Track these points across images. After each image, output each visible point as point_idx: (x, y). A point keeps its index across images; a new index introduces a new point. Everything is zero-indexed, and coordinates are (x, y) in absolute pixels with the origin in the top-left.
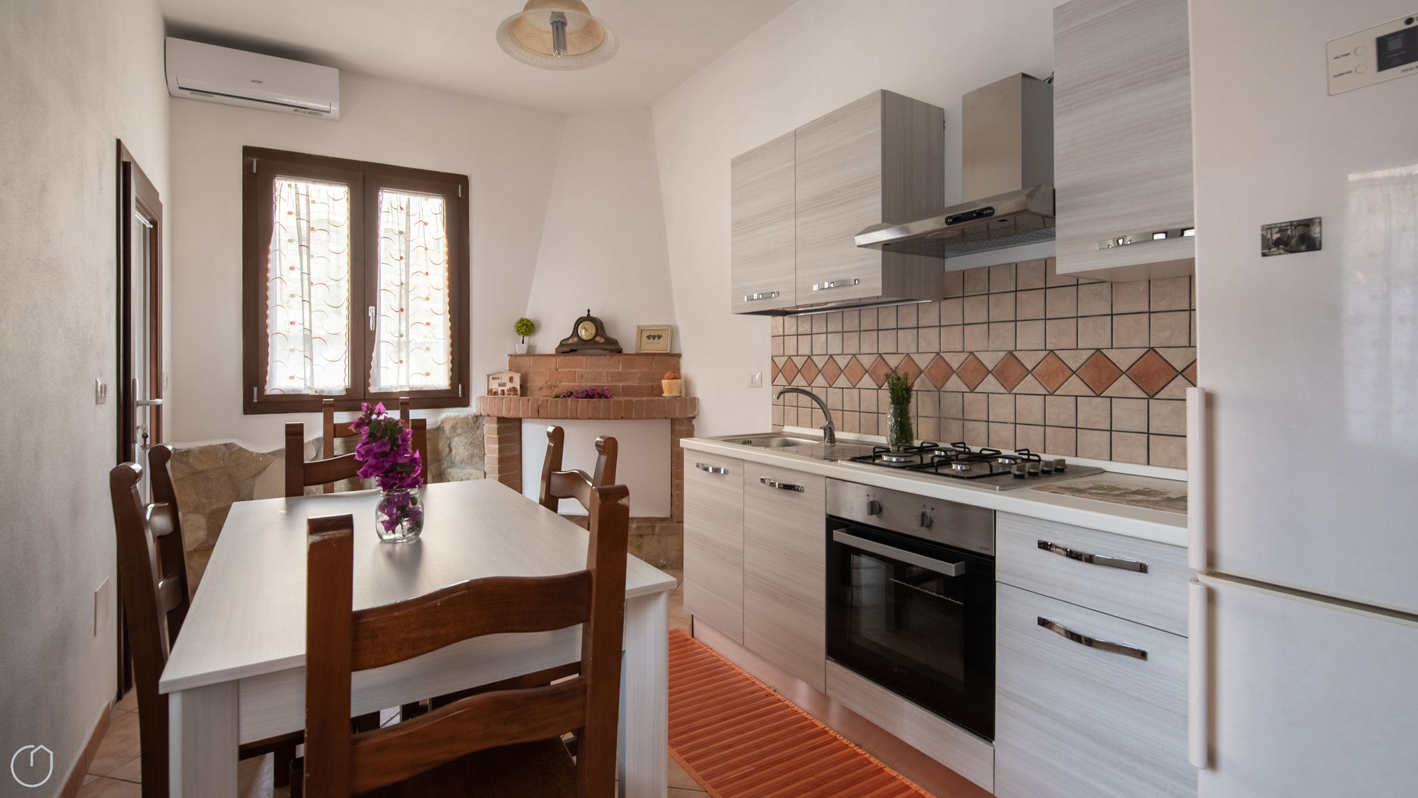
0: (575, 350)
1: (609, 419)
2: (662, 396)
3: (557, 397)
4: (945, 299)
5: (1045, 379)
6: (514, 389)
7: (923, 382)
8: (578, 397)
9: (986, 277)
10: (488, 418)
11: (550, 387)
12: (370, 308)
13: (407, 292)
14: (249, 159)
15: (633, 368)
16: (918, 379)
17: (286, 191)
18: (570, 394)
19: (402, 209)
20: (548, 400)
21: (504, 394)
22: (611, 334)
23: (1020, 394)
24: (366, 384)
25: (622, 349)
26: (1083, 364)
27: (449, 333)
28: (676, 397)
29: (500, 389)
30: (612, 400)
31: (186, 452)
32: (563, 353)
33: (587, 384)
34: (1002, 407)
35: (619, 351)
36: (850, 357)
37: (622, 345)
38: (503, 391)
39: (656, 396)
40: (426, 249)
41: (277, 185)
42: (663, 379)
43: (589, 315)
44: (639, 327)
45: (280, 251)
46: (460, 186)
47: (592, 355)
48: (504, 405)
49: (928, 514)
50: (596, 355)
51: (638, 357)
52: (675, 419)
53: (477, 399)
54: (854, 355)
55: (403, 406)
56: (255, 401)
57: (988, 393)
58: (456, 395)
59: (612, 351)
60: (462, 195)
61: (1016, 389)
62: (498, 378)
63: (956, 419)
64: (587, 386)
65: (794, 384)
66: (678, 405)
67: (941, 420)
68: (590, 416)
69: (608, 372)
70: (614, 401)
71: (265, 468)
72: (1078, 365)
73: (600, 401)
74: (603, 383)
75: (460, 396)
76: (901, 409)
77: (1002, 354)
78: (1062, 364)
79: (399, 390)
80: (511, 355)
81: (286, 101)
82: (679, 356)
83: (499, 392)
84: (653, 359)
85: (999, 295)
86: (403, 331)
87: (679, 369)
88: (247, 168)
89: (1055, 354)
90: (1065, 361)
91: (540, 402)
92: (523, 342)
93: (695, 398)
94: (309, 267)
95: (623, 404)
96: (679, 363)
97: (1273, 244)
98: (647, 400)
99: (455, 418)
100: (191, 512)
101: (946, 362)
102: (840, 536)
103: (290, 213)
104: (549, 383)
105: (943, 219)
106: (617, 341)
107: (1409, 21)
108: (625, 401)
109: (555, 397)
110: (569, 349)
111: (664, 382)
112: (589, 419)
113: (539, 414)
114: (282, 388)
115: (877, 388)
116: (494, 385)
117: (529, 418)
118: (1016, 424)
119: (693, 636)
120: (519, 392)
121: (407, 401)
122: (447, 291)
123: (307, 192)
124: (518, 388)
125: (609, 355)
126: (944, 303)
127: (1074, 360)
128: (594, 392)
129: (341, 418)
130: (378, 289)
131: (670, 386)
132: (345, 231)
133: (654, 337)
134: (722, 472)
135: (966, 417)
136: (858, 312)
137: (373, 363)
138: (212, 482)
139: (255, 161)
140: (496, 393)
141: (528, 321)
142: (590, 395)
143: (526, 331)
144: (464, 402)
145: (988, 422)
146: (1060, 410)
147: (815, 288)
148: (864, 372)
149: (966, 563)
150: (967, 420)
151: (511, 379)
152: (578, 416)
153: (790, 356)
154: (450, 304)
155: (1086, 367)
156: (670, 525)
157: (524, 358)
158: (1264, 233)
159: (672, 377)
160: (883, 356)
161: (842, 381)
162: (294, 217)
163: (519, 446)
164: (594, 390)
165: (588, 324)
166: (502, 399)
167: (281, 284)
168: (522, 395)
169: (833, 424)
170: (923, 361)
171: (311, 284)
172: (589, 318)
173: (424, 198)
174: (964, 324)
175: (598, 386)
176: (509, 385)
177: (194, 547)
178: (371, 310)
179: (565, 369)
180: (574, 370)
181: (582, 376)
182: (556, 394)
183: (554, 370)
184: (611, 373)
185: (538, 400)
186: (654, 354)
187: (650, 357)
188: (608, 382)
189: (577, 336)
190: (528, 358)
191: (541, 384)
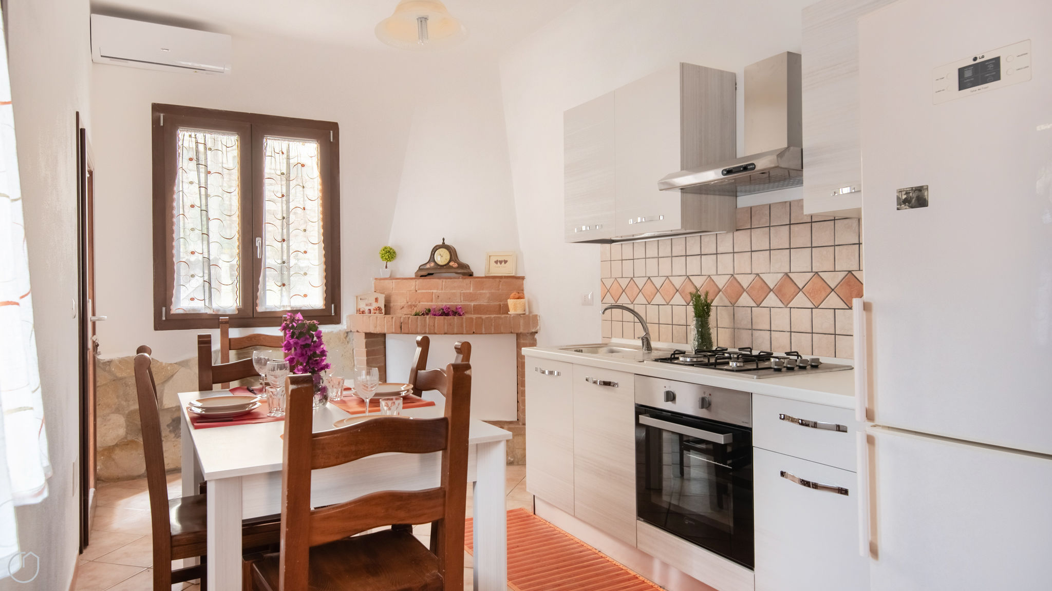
0: (432, 274)
1: (462, 334)
2: (508, 314)
4: (737, 230)
5: (812, 295)
6: (379, 308)
7: (721, 298)
8: (435, 315)
9: (768, 212)
10: (357, 333)
11: (411, 306)
12: (257, 239)
13: (288, 224)
14: (157, 114)
15: (483, 290)
16: (718, 296)
18: (428, 312)
19: (283, 153)
20: (409, 318)
21: (370, 313)
22: (463, 259)
23: (794, 308)
24: (254, 305)
25: (473, 273)
26: (839, 283)
27: (323, 259)
28: (520, 315)
29: (367, 309)
30: (464, 317)
31: (108, 362)
32: (421, 276)
33: (443, 304)
34: (781, 319)
35: (471, 275)
36: (665, 278)
37: (473, 269)
38: (370, 310)
39: (503, 314)
40: (303, 187)
41: (180, 136)
42: (509, 298)
43: (444, 243)
44: (487, 253)
45: (183, 192)
46: (331, 132)
47: (446, 278)
48: (372, 322)
49: (707, 400)
50: (450, 278)
51: (487, 280)
52: (521, 333)
53: (347, 317)
54: (668, 277)
56: (164, 318)
57: (770, 307)
58: (330, 314)
59: (464, 274)
60: (333, 139)
61: (790, 304)
62: (365, 299)
63: (746, 329)
64: (442, 305)
65: (620, 302)
66: (522, 322)
67: (735, 330)
68: (446, 331)
69: (461, 293)
70: (466, 318)
71: (172, 376)
72: (836, 284)
73: (454, 318)
74: (456, 302)
75: (333, 314)
76: (702, 321)
77: (780, 275)
78: (824, 283)
79: (282, 309)
80: (376, 279)
81: (188, 64)
82: (523, 278)
83: (367, 311)
84: (500, 281)
85: (777, 227)
86: (285, 258)
87: (522, 291)
88: (155, 122)
89: (819, 275)
90: (826, 281)
91: (402, 319)
92: (386, 267)
93: (537, 315)
94: (207, 205)
95: (474, 321)
96: (523, 284)
97: (903, 202)
98: (494, 317)
99: (329, 332)
100: (113, 413)
101: (738, 282)
102: (645, 420)
103: (191, 159)
104: (409, 303)
105: (720, 171)
106: (468, 266)
107: (975, 59)
108: (476, 318)
109: (415, 315)
110: (426, 273)
111: (510, 302)
112: (445, 334)
113: (401, 329)
114: (184, 308)
115: (686, 304)
116: (363, 306)
117: (393, 333)
118: (791, 332)
119: (534, 514)
120: (383, 311)
122: (321, 223)
123: (205, 141)
124: (383, 307)
125: (462, 278)
126: (736, 233)
127: (833, 280)
128: (449, 310)
129: (235, 333)
130: (264, 222)
131: (515, 305)
132: (235, 175)
133: (501, 262)
134: (556, 374)
135: (754, 327)
136: (670, 241)
137: (260, 287)
138: (130, 388)
139: (162, 115)
140: (363, 312)
141: (391, 249)
142: (446, 312)
143: (389, 257)
144: (336, 320)
145: (771, 331)
146: (823, 320)
147: (631, 222)
148: (676, 291)
149: (733, 435)
150: (754, 330)
151: (376, 300)
152: (436, 331)
153: (616, 278)
154: (324, 235)
155: (841, 285)
156: (517, 426)
157: (387, 281)
158: (898, 194)
159: (517, 296)
160: (690, 277)
161: (658, 299)
162: (194, 162)
163: (383, 358)
164: (449, 308)
165: (444, 251)
166: (369, 317)
167: (184, 220)
168: (385, 314)
169: (649, 335)
170: (721, 282)
171: (208, 219)
172: (444, 246)
173: (301, 143)
174: (752, 251)
175: (451, 305)
176: (375, 305)
177: (116, 442)
178: (258, 241)
179: (423, 291)
180: (432, 291)
181: (438, 296)
182: (416, 313)
183: (415, 291)
184: (464, 293)
185: (401, 317)
186: (501, 277)
187: (498, 280)
188: (461, 302)
189: (434, 261)
190: (391, 281)
191: (402, 304)
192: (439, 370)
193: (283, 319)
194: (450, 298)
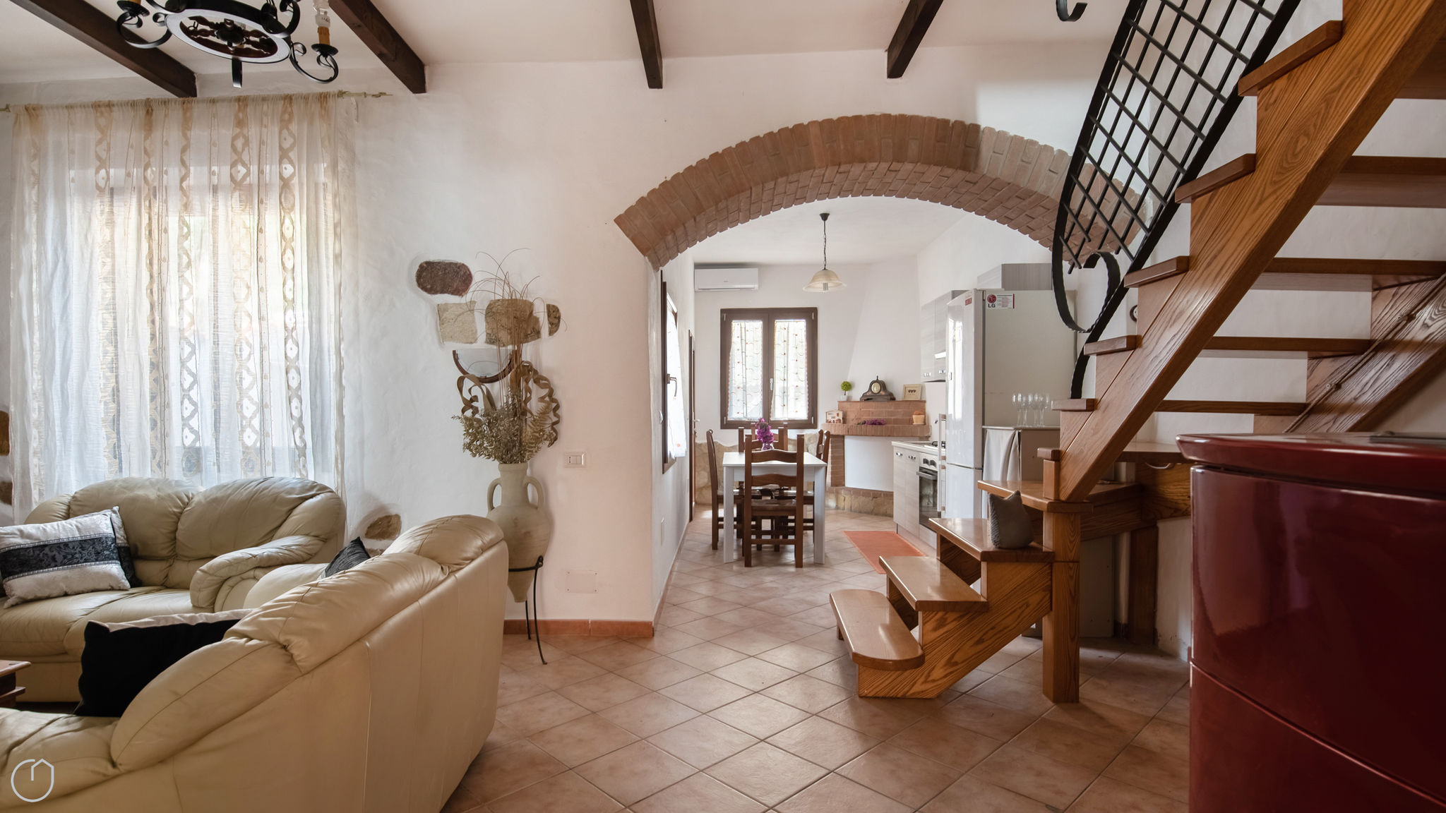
0: (871, 399)
1: (883, 436)
2: (913, 424)
3: (858, 424)
6: (839, 420)
8: (869, 424)
11: (857, 419)
12: (771, 379)
13: (788, 370)
14: (723, 314)
15: (899, 409)
17: (736, 326)
18: (864, 423)
19: (785, 329)
20: (856, 426)
21: (835, 422)
22: (890, 389)
24: (769, 416)
25: (895, 398)
27: (808, 390)
28: (920, 424)
29: (832, 420)
32: (864, 400)
33: (874, 417)
35: (893, 399)
37: (896, 396)
38: (834, 420)
39: (909, 424)
40: (797, 349)
41: (733, 325)
42: (915, 414)
43: (877, 379)
44: (904, 386)
45: (734, 355)
46: (813, 314)
47: (878, 401)
48: (835, 428)
50: (880, 401)
51: (903, 402)
52: (919, 436)
53: (821, 425)
56: (725, 423)
58: (811, 423)
59: (889, 399)
60: (815, 318)
62: (831, 414)
66: (920, 429)
68: (873, 434)
69: (886, 411)
70: (886, 427)
73: (878, 427)
74: (882, 417)
75: (813, 423)
79: (783, 419)
80: (839, 402)
81: (736, 286)
82: (925, 402)
84: (911, 404)
86: (786, 390)
87: (925, 409)
88: (722, 318)
91: (852, 427)
92: (845, 395)
93: (931, 424)
94: (745, 362)
95: (890, 428)
96: (924, 406)
98: (904, 426)
99: (810, 434)
100: (702, 470)
102: (921, 474)
103: (738, 337)
104: (856, 417)
106: (892, 394)
108: (891, 426)
109: (861, 425)
110: (867, 398)
111: (914, 416)
112: (873, 436)
113: (853, 434)
114: (736, 417)
116: (830, 418)
117: (849, 435)
120: (842, 421)
121: (785, 425)
122: (807, 369)
123: (745, 327)
124: (842, 419)
125: (887, 401)
128: (876, 422)
130: (774, 369)
131: (918, 418)
132: (761, 343)
133: (912, 391)
134: (901, 455)
137: (772, 406)
139: (725, 314)
140: (830, 422)
141: (848, 382)
142: (874, 423)
143: (847, 388)
144: (814, 426)
151: (838, 415)
152: (867, 434)
154: (808, 376)
157: (845, 403)
159: (919, 413)
162: (740, 338)
163: (842, 451)
164: (877, 420)
165: (877, 385)
166: (834, 425)
167: (735, 371)
168: (844, 423)
171: (747, 370)
172: (877, 381)
173: (796, 322)
175: (880, 418)
176: (837, 418)
177: (703, 485)
179: (864, 410)
180: (868, 410)
181: (872, 413)
182: (861, 423)
183: (860, 410)
184: (889, 411)
185: (852, 425)
186: (911, 401)
187: (909, 403)
188: (885, 417)
189: (872, 391)
190: (847, 403)
191: (853, 417)
194: (879, 414)
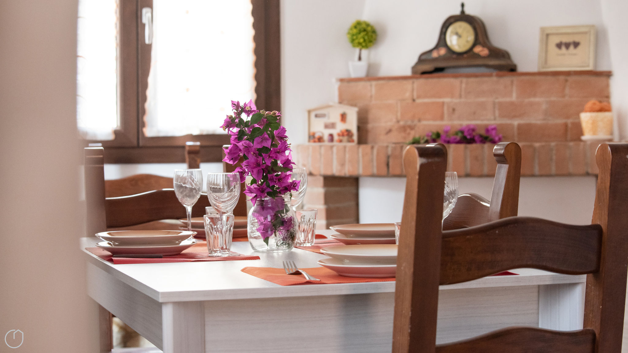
0: (442, 69)
2: (581, 140)
6: (348, 133)
8: (447, 143)
11: (404, 129)
12: (144, 10)
15: (535, 96)
20: (401, 148)
21: (333, 141)
22: (498, 42)
24: (140, 124)
25: (515, 65)
28: (603, 141)
29: (326, 133)
32: (424, 73)
33: (463, 122)
35: (512, 69)
37: (516, 58)
38: (331, 136)
39: (571, 140)
42: (583, 110)
43: (463, 12)
44: (543, 30)
47: (468, 76)
48: (335, 156)
50: (476, 76)
51: (543, 78)
55: (193, 156)
59: (500, 68)
62: (323, 116)
64: (461, 125)
68: (468, 171)
69: (494, 104)
73: (483, 148)
74: (487, 120)
79: (184, 133)
80: (342, 80)
82: (608, 74)
83: (326, 137)
84: (566, 81)
87: (608, 97)
91: (389, 150)
92: (360, 59)
96: (608, 86)
98: (556, 147)
104: (402, 123)
106: (508, 53)
109: (413, 144)
110: (431, 67)
111: (585, 117)
112: (466, 176)
113: (389, 168)
116: (319, 128)
117: (371, 176)
120: (355, 138)
121: (198, 148)
124: (354, 130)
125: (498, 76)
128: (474, 134)
131: (594, 123)
133: (567, 45)
137: (149, 94)
140: (320, 139)
141: (368, 25)
142: (468, 138)
143: (365, 41)
151: (343, 117)
157: (361, 84)
159: (598, 106)
164: (473, 130)
165: (463, 27)
166: (332, 147)
168: (361, 141)
172: (463, 17)
175: (477, 125)
176: (341, 127)
178: (146, 13)
179: (427, 100)
180: (441, 100)
181: (454, 110)
182: (414, 139)
183: (410, 101)
184: (500, 104)
185: (387, 147)
186: (568, 74)
187: (562, 78)
188: (495, 119)
189: (446, 45)
190: (368, 84)
191: (389, 124)
192: (470, 196)
193: (187, 148)
194: (474, 113)
